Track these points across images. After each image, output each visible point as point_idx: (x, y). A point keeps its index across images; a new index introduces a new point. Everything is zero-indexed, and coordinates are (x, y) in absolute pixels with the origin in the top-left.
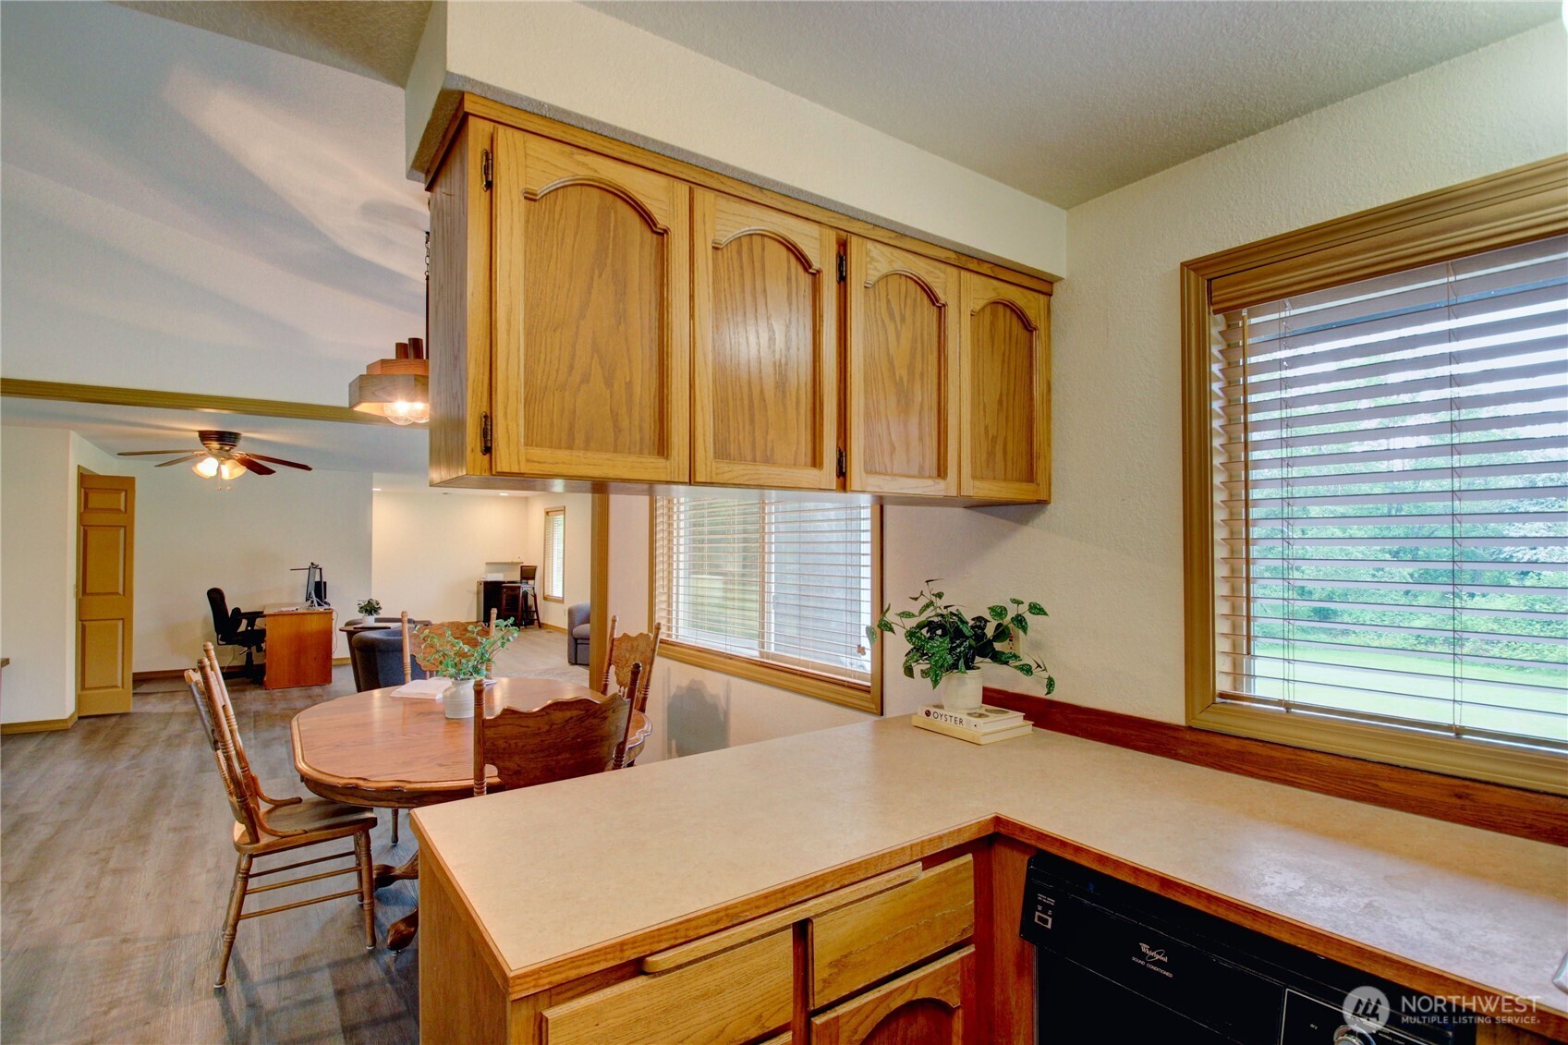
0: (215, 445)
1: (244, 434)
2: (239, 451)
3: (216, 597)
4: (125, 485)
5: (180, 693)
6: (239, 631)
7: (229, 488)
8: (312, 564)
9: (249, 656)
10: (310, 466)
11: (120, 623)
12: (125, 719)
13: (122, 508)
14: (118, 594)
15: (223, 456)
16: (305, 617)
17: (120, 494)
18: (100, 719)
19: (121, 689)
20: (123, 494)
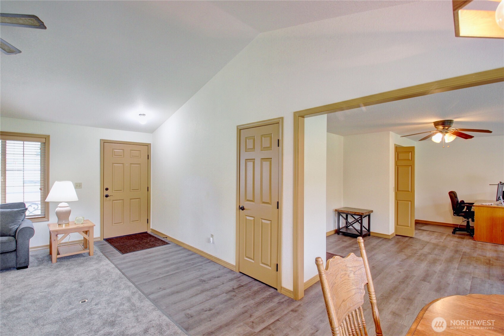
0: (441, 127)
1: (455, 120)
2: (453, 128)
3: (453, 195)
4: (411, 150)
5: (437, 233)
6: (463, 211)
7: (448, 146)
8: (501, 182)
9: (468, 222)
11: (410, 202)
12: (411, 240)
13: (410, 159)
14: (409, 191)
15: (444, 131)
16: (496, 208)
17: (409, 153)
18: (402, 237)
19: (410, 228)
20: (410, 153)
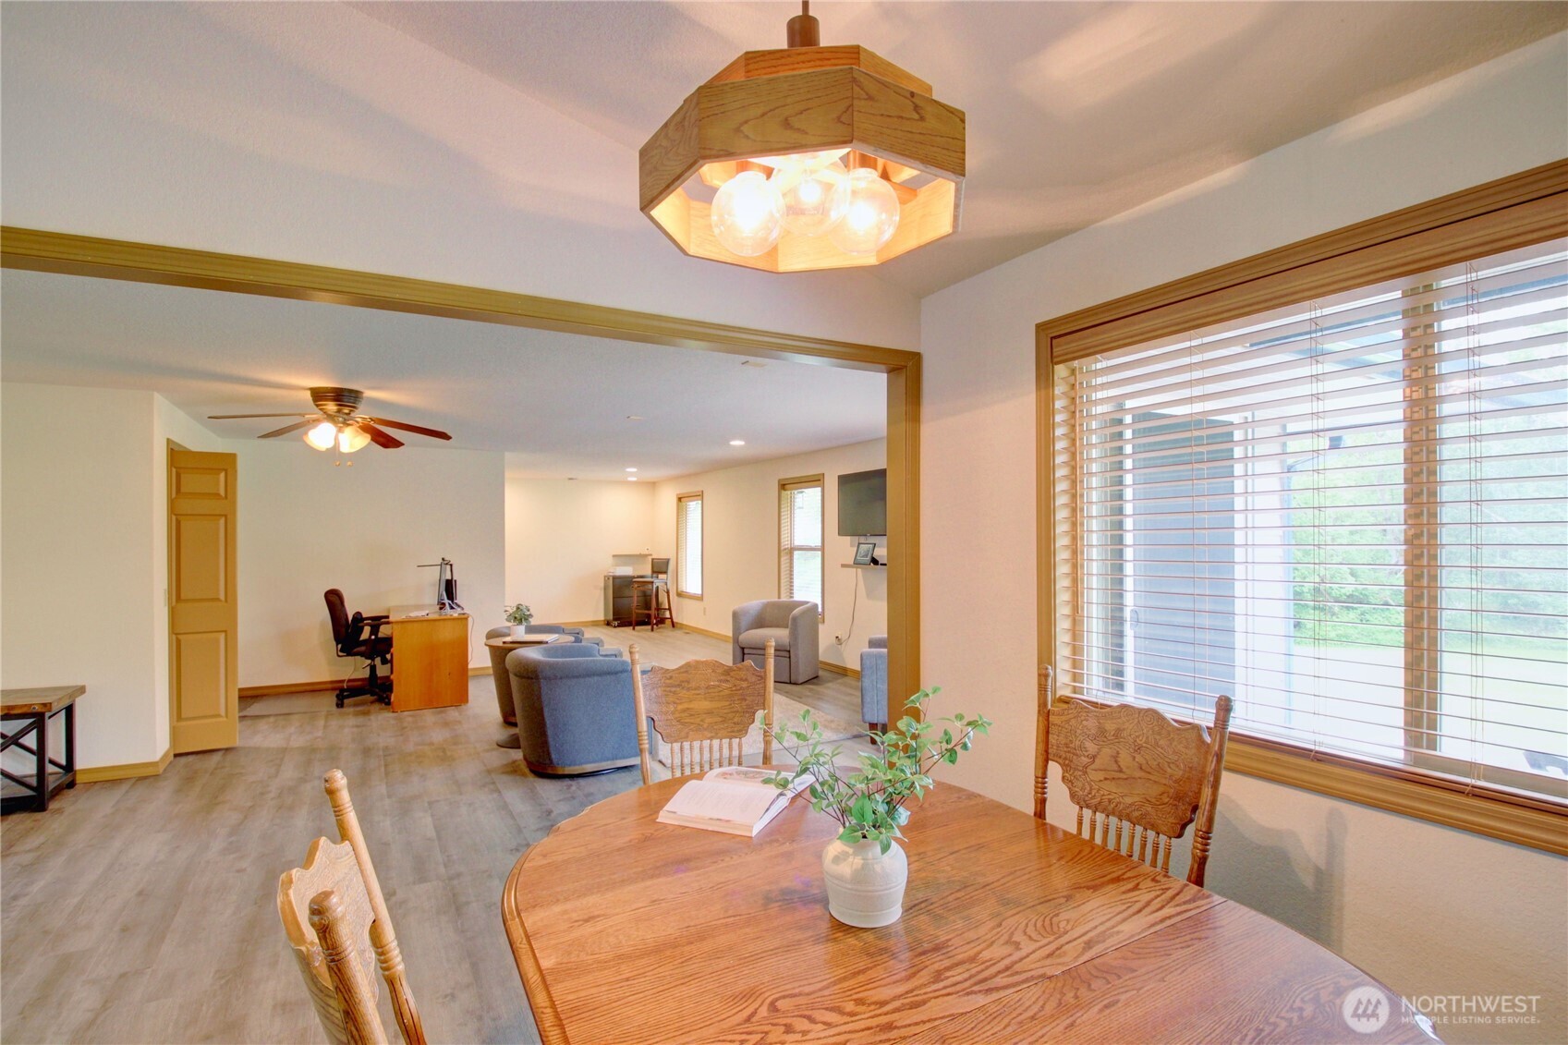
0: (331, 407)
1: (368, 393)
2: (361, 414)
3: (334, 600)
4: (225, 464)
5: (296, 716)
6: (361, 639)
7: (348, 463)
8: (443, 559)
9: (373, 668)
10: (449, 434)
11: (222, 636)
12: (230, 757)
13: (222, 492)
14: (218, 600)
15: (342, 420)
16: (437, 623)
17: (219, 474)
18: (199, 756)
19: (225, 719)
20: (222, 475)
